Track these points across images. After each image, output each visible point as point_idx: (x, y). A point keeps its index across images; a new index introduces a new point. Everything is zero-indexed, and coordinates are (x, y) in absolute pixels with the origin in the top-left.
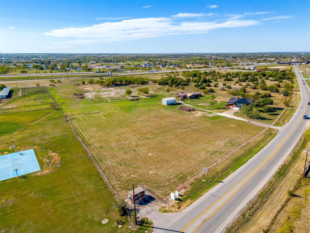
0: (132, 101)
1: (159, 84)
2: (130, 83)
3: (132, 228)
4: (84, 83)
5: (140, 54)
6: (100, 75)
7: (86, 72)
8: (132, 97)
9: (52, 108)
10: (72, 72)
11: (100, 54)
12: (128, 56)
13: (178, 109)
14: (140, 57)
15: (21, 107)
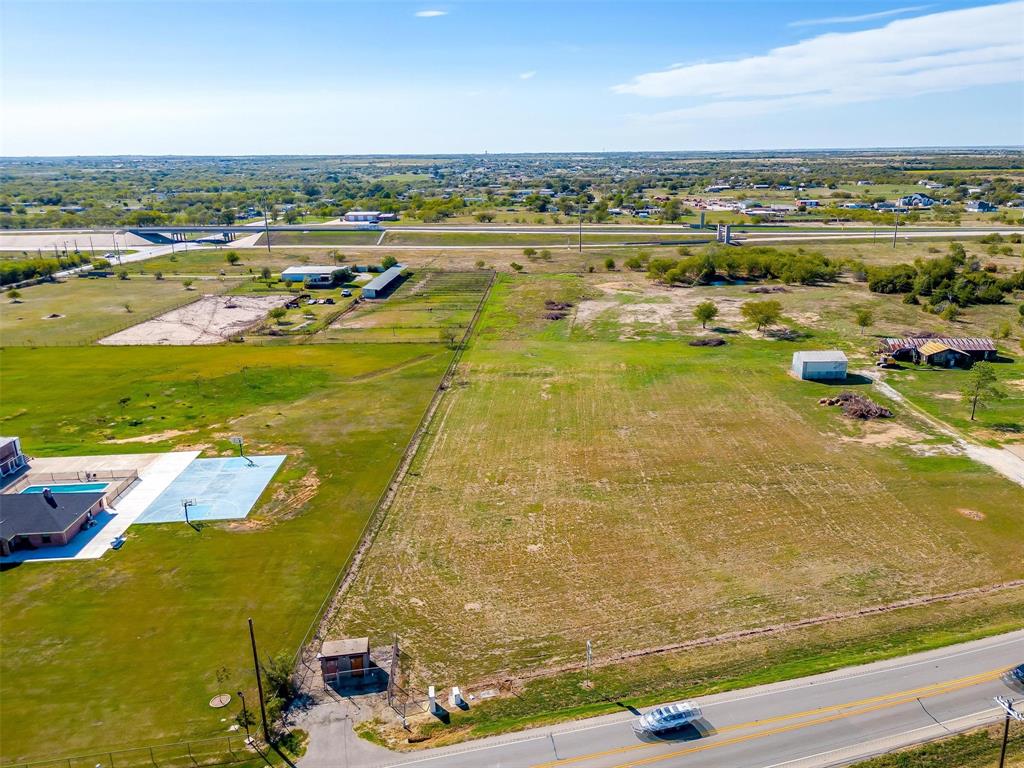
0: (695, 347)
1: (874, 289)
2: (765, 276)
3: (251, 743)
4: (611, 266)
5: (937, 150)
6: (693, 237)
7: (660, 224)
8: (717, 330)
9: (442, 343)
10: (617, 223)
11: (772, 155)
12: (876, 162)
13: (823, 402)
14: (924, 165)
15: (382, 328)
